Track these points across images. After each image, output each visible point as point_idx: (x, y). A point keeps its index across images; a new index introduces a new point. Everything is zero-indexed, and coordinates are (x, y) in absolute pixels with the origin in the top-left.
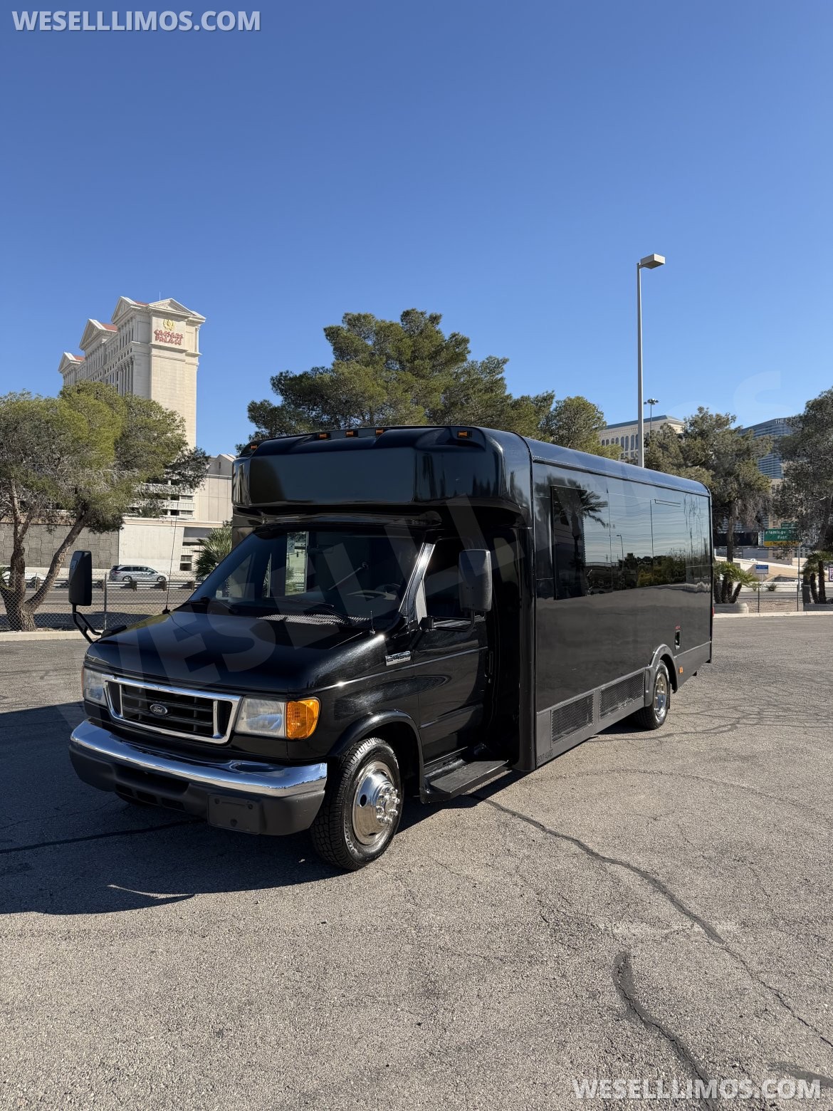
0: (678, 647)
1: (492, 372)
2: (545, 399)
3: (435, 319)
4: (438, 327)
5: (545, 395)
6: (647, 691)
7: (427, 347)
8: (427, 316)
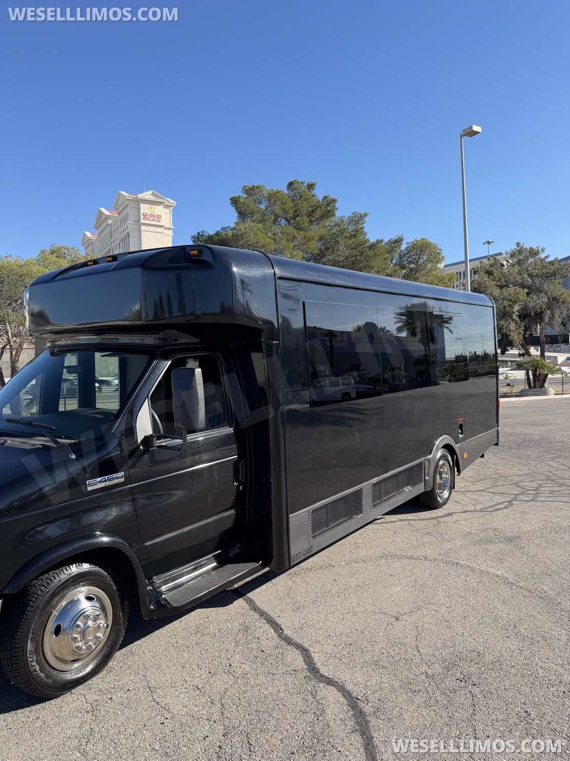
0: (461, 436)
1: (357, 223)
2: (396, 241)
3: (311, 186)
4: (314, 192)
5: (397, 238)
6: (427, 478)
7: (305, 207)
8: (306, 184)
